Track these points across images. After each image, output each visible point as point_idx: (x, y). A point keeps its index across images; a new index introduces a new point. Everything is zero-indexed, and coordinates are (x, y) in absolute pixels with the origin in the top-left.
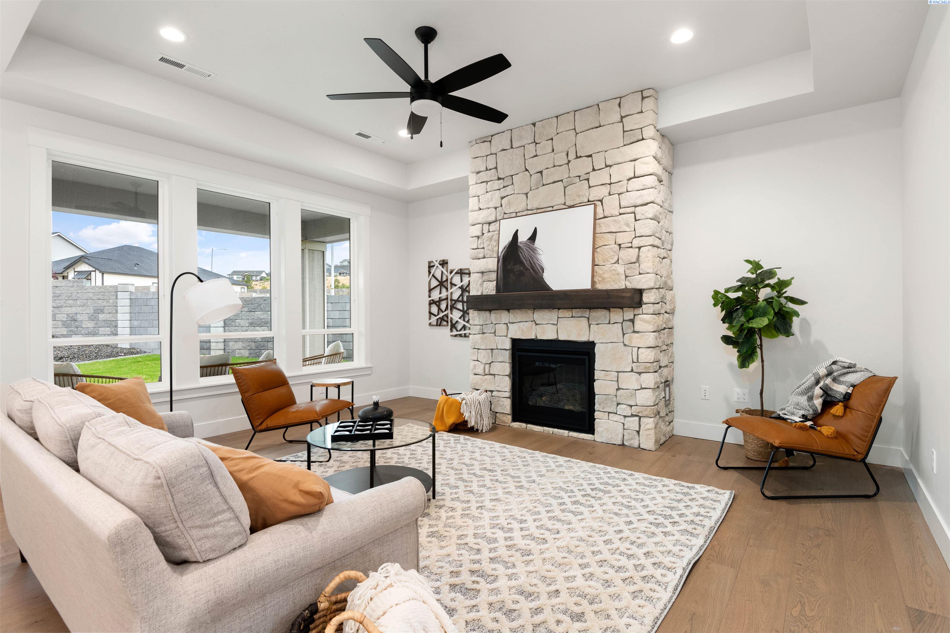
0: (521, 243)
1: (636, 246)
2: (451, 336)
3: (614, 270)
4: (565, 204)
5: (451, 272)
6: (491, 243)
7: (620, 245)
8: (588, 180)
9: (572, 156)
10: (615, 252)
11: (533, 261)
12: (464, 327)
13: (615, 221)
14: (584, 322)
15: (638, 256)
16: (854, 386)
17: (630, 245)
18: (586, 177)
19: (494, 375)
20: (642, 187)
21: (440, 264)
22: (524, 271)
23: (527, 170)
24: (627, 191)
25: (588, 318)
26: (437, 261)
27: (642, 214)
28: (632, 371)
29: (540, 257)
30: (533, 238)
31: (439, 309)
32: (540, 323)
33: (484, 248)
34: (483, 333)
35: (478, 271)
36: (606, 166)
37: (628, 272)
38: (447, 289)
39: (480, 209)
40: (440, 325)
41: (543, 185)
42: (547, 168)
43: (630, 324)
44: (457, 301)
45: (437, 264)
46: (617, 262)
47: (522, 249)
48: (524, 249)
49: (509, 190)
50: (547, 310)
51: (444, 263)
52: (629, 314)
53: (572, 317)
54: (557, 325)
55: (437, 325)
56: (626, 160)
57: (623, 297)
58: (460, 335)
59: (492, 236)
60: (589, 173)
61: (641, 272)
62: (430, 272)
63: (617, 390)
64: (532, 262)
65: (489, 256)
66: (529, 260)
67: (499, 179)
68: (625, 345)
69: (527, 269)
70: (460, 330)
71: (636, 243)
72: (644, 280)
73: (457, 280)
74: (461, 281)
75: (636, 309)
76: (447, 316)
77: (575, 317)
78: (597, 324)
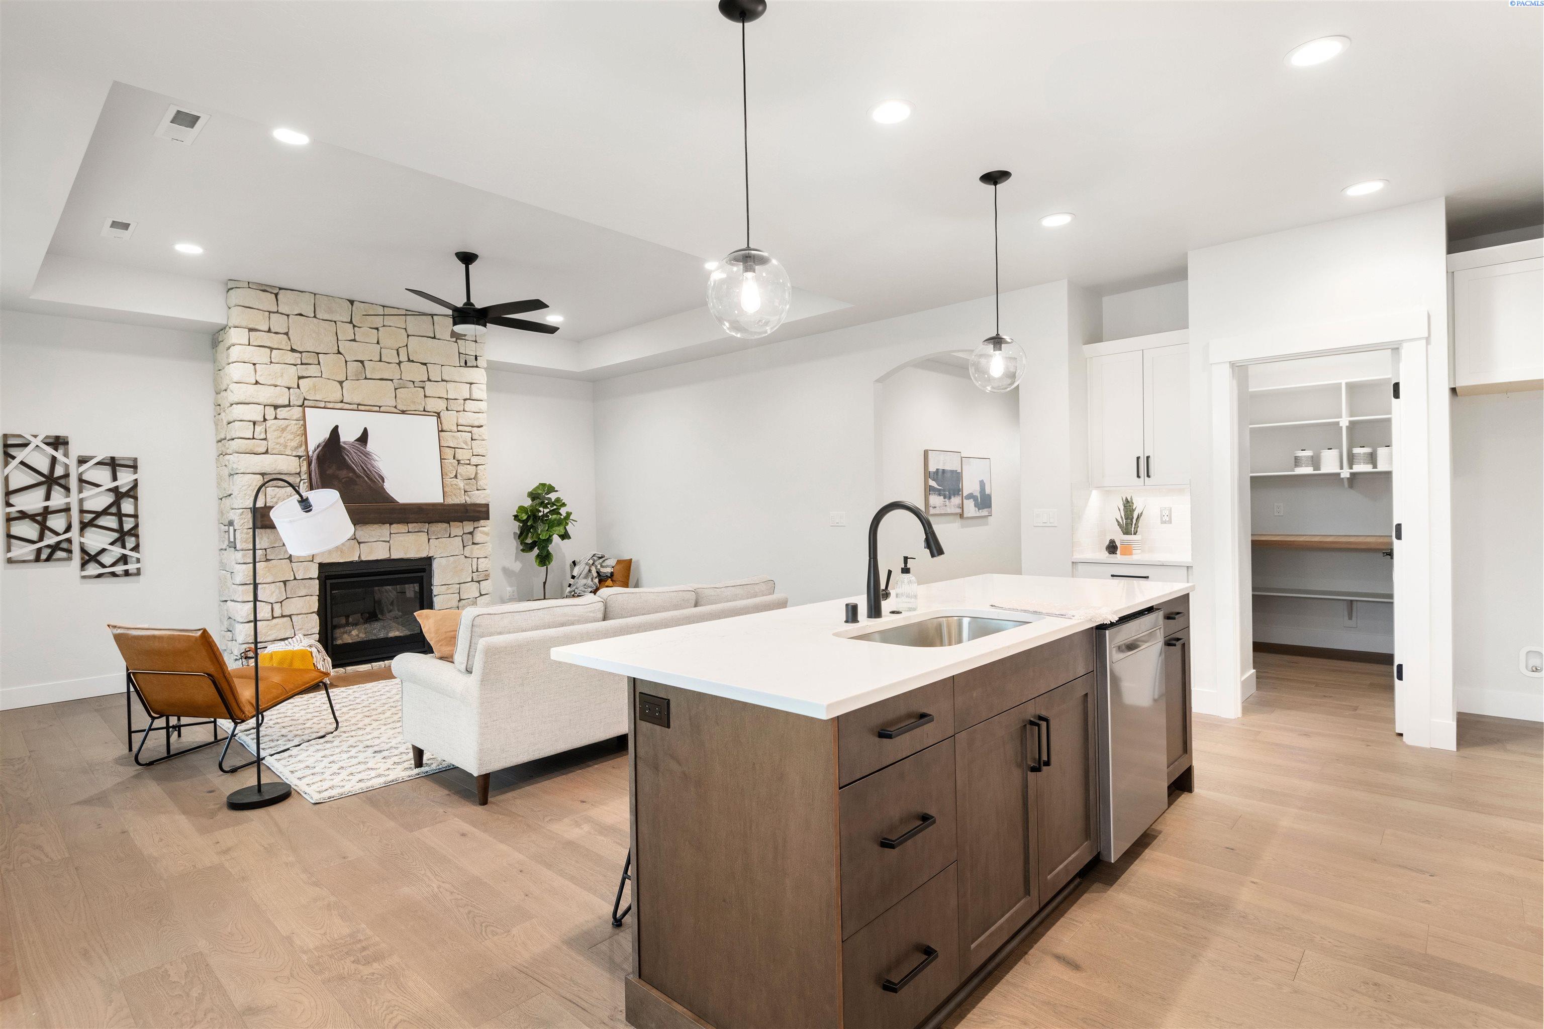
0: (344, 443)
1: (474, 464)
2: (84, 577)
3: (456, 485)
4: (395, 407)
5: (82, 461)
6: (284, 435)
7: (458, 461)
8: (423, 388)
9: (403, 358)
10: (454, 467)
11: (367, 468)
12: (124, 559)
13: (454, 436)
14: (424, 536)
15: (476, 473)
16: (613, 567)
17: (468, 462)
18: (421, 384)
19: (290, 616)
20: (478, 411)
21: (48, 444)
22: (355, 478)
23: (339, 353)
24: (464, 411)
25: (427, 532)
26: (35, 436)
27: (479, 435)
28: (472, 581)
29: (375, 464)
30: (364, 438)
31: (44, 528)
32: (366, 541)
33: (265, 439)
34: (267, 560)
35: (258, 471)
36: (443, 380)
37: (467, 488)
38: (67, 489)
39: (257, 383)
40: (48, 559)
41: (366, 378)
42: (371, 360)
43: (470, 536)
44: (105, 512)
45: (37, 442)
46: (456, 477)
47: (349, 451)
48: (352, 451)
49: (313, 370)
50: (376, 526)
51: (58, 442)
52: (469, 527)
53: (409, 532)
54: (389, 542)
55: (37, 559)
56: (463, 381)
57: (479, 512)
58: (114, 574)
59: (287, 427)
60: (424, 382)
61: (479, 488)
62: (8, 457)
63: (459, 601)
64: (365, 468)
65: (277, 453)
66: (361, 466)
67: (293, 350)
68: (466, 557)
69: (359, 476)
70: (113, 565)
71: (475, 460)
72: (482, 496)
73: (102, 476)
74: (115, 478)
75: (475, 523)
76: (69, 541)
77: (411, 532)
78: (436, 539)
